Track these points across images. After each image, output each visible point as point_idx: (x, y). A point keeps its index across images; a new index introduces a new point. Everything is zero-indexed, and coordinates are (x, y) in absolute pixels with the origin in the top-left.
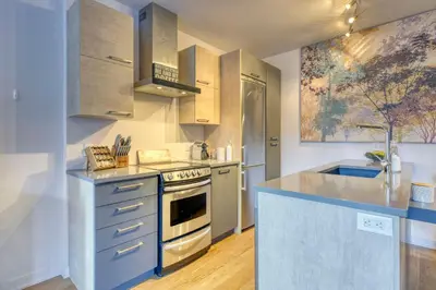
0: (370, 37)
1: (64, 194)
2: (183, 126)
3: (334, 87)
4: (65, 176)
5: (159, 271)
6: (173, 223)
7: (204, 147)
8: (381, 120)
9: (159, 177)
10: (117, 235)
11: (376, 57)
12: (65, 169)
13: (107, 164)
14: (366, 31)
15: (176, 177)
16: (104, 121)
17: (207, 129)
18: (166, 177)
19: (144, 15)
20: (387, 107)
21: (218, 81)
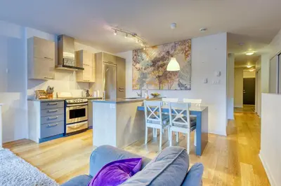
0: (155, 49)
1: (26, 108)
2: (79, 83)
3: (143, 68)
4: (27, 101)
5: (65, 134)
6: (71, 117)
7: (88, 91)
8: (157, 82)
9: (65, 101)
10: (48, 119)
11: (156, 58)
12: (26, 98)
13: (44, 97)
14: (154, 47)
15: (72, 101)
16: (43, 81)
17: (90, 84)
18: (68, 101)
19: (60, 38)
20: (159, 77)
21: (94, 64)
